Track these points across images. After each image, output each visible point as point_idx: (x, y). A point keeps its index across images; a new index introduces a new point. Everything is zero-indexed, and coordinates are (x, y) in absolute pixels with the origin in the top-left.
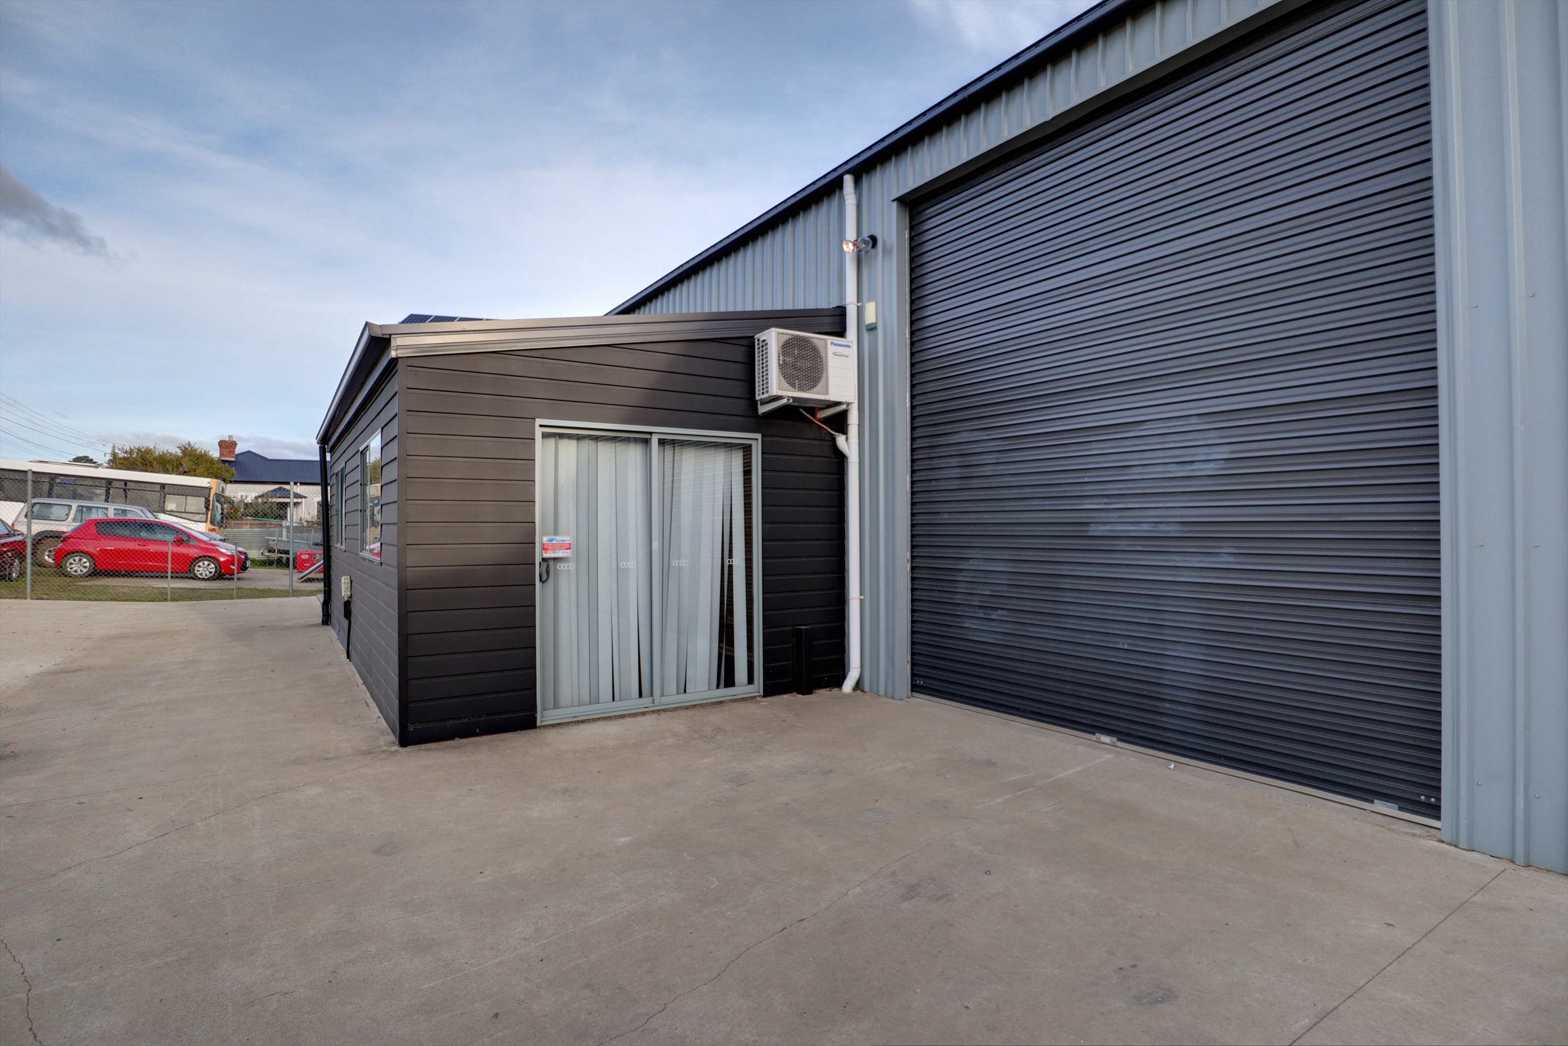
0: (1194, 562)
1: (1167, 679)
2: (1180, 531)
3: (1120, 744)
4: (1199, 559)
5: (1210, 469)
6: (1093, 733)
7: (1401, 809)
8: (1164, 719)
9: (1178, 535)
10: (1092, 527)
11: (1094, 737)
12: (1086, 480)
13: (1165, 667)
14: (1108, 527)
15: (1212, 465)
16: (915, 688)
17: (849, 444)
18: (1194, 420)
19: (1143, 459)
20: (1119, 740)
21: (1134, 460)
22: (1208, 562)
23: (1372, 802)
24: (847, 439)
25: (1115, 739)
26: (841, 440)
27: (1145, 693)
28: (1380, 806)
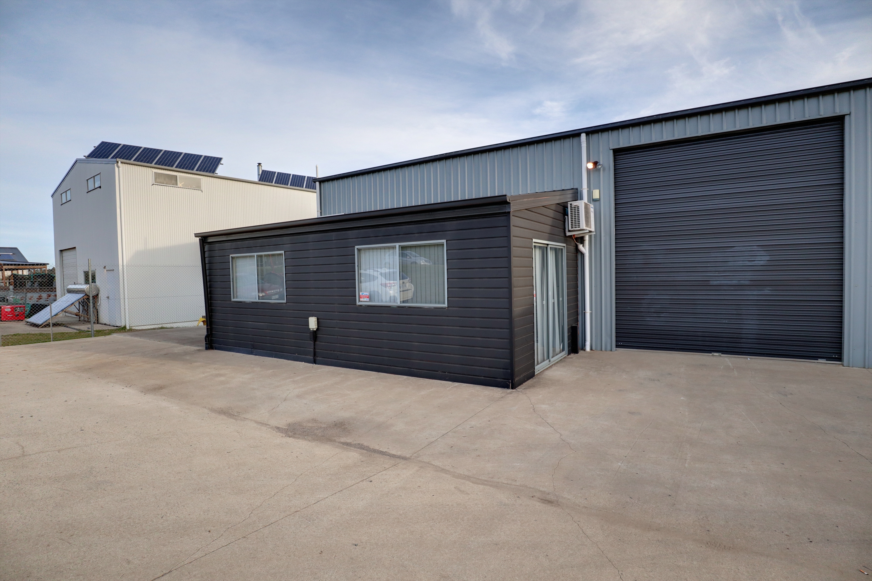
0: (755, 293)
1: (744, 331)
2: (750, 283)
3: (722, 355)
4: (756, 292)
5: (762, 263)
6: (711, 353)
7: (827, 360)
8: (742, 344)
9: (749, 284)
10: (711, 282)
11: (711, 354)
12: (709, 265)
13: (743, 328)
14: (718, 282)
15: (762, 262)
16: (617, 346)
17: (585, 249)
18: (755, 247)
19: (735, 259)
20: (722, 354)
21: (730, 259)
22: (761, 293)
23: (818, 360)
24: (583, 246)
25: (720, 354)
26: (581, 247)
27: (735, 337)
28: (820, 361)
